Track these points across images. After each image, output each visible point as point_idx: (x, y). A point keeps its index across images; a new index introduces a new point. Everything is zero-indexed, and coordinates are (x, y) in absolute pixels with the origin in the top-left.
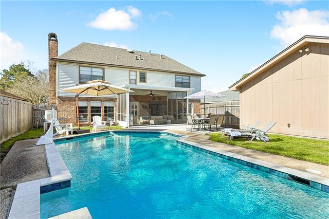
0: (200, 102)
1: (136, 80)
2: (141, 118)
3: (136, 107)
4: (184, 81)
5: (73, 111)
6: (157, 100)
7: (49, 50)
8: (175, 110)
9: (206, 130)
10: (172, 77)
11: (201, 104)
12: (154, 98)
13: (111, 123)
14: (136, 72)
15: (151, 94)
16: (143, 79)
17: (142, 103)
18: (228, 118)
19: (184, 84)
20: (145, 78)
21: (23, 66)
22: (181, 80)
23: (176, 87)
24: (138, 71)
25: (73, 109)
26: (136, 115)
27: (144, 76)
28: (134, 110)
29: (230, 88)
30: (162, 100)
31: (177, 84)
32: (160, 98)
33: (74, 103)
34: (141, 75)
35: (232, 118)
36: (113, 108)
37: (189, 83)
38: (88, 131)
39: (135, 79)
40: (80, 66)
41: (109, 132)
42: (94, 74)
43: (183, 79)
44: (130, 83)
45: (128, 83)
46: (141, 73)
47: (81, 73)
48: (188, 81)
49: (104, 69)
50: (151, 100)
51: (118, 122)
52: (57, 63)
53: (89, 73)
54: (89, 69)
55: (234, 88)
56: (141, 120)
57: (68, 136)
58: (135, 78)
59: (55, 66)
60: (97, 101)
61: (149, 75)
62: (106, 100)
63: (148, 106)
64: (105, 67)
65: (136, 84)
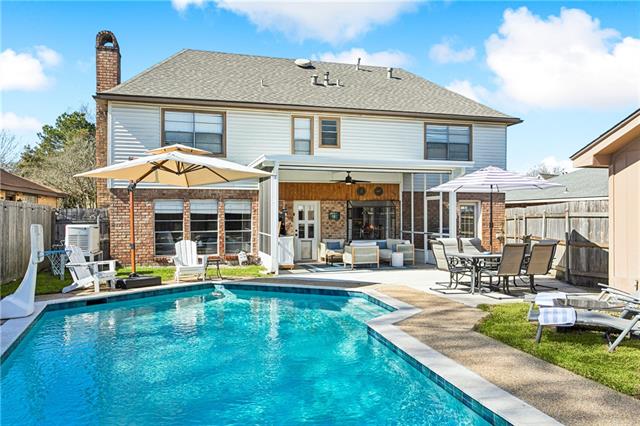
0: (503, 200)
1: (310, 142)
2: (323, 246)
3: (311, 217)
4: (453, 139)
5: (146, 225)
6: (370, 195)
7: (98, 73)
8: (419, 226)
9: (497, 290)
10: (416, 129)
11: (508, 206)
12: (361, 191)
13: (242, 257)
14: (312, 119)
15: (348, 179)
16: (330, 138)
17: (328, 205)
18: (576, 254)
19: (451, 148)
20: (335, 136)
21: (83, 115)
22: (442, 138)
23: (426, 158)
24: (316, 116)
25: (146, 220)
26: (311, 235)
27: (335, 129)
28: (306, 222)
29: (574, 157)
30: (384, 196)
31: (432, 149)
32: (379, 189)
33: (149, 205)
34: (324, 128)
35: (589, 254)
36: (248, 216)
37: (469, 146)
38: (157, 281)
39: (308, 138)
40: (164, 110)
41: (212, 286)
42: (200, 128)
43: (448, 134)
44: (294, 151)
45: (290, 148)
46: (323, 122)
47: (166, 129)
48: (465, 140)
49: (223, 115)
50: (354, 196)
51: (261, 255)
52: (110, 104)
53: (187, 128)
54: (187, 117)
55: (588, 158)
56: (323, 252)
57: (98, 294)
58: (307, 136)
59: (106, 112)
60: (205, 198)
61: (347, 127)
62: (231, 198)
63: (344, 214)
64: (228, 111)
65: (310, 152)
